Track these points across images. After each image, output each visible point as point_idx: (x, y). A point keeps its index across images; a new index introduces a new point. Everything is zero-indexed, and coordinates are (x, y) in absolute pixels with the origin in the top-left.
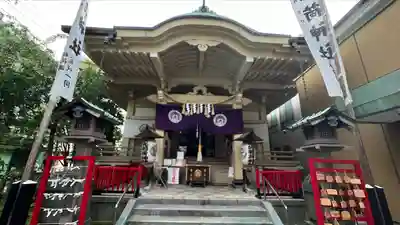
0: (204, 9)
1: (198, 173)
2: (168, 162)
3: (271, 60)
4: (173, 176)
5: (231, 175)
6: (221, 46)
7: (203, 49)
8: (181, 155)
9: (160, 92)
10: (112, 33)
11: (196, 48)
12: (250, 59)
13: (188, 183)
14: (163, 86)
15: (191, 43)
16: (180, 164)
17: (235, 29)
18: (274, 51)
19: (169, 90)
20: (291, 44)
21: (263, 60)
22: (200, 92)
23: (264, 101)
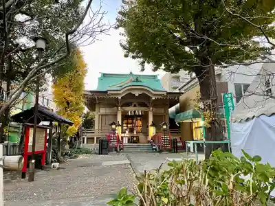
1: (135, 139)
2: (123, 135)
4: (125, 140)
6: (143, 94)
7: (137, 95)
8: (127, 132)
9: (119, 108)
10: (106, 92)
11: (134, 95)
12: (154, 98)
13: (131, 143)
15: (133, 93)
17: (148, 89)
18: (162, 96)
19: (122, 105)
20: (167, 94)
22: (135, 106)
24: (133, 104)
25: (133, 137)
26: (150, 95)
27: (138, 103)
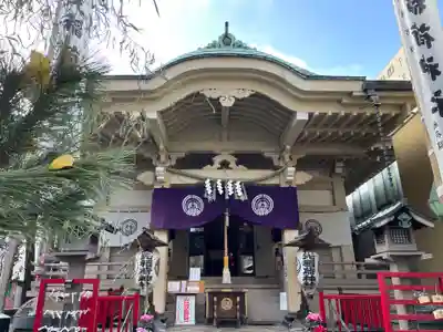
0: (227, 39)
1: (227, 304)
2: (175, 286)
3: (335, 115)
5: (284, 306)
6: (256, 96)
7: (227, 103)
9: (160, 169)
11: (216, 102)
12: (302, 116)
13: (210, 322)
14: (163, 158)
15: (208, 94)
16: (195, 289)
18: (339, 101)
19: (173, 163)
20: (365, 91)
21: (322, 116)
22: (225, 165)
23: (338, 170)
24: (217, 160)
25: (221, 295)
27: (236, 155)
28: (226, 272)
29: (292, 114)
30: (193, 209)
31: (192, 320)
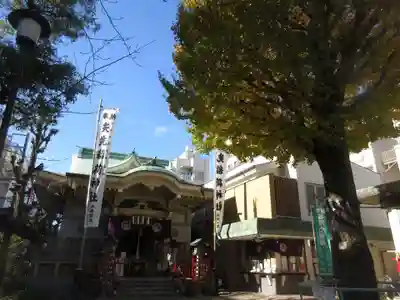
1: (137, 268)
7: (152, 188)
8: (124, 254)
12: (179, 196)
13: (130, 276)
15: (145, 184)
21: (187, 196)
22: (142, 207)
24: (140, 204)
25: (136, 264)
26: (174, 191)
27: (148, 202)
28: (138, 257)
29: (175, 195)
30: (126, 227)
31: (122, 274)
